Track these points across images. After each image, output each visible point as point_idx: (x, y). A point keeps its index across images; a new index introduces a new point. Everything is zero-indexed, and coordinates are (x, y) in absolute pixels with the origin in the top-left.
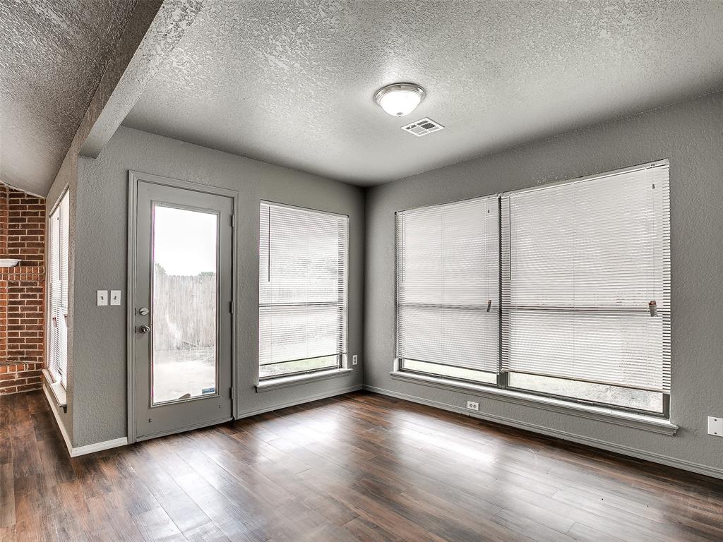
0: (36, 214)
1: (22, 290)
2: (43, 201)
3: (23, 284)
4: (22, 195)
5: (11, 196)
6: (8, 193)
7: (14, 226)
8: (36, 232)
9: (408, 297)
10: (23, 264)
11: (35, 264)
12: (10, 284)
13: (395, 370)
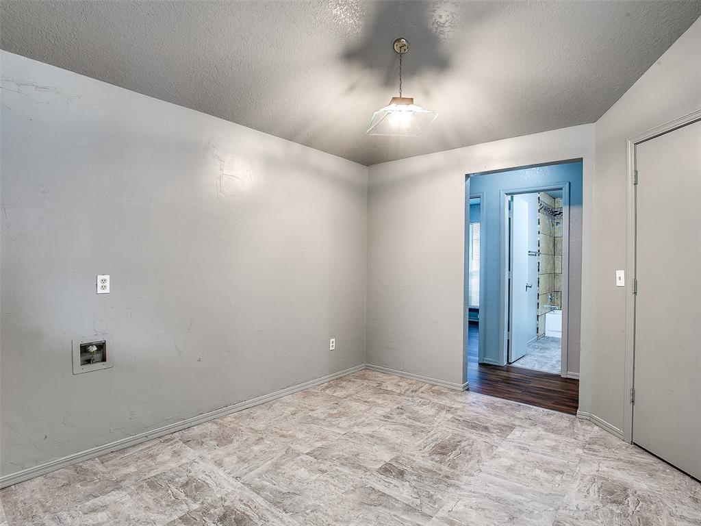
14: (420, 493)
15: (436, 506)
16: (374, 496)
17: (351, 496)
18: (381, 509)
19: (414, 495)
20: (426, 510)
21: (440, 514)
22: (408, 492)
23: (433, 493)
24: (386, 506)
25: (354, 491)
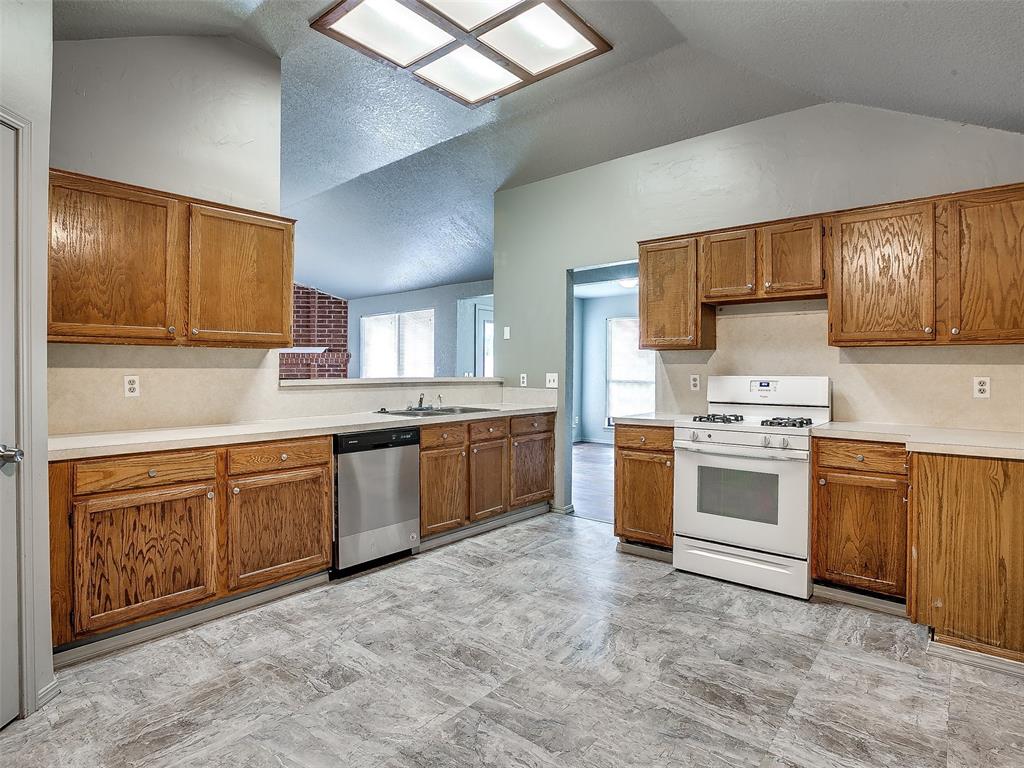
0: (340, 312)
1: (329, 371)
2: (345, 303)
3: (329, 366)
4: (329, 298)
5: (319, 298)
6: (317, 296)
7: (322, 321)
8: (340, 326)
9: (614, 375)
10: (330, 351)
11: (339, 351)
12: (319, 366)
13: (606, 426)
14: (473, 740)
15: (458, 720)
16: (546, 734)
17: (584, 735)
18: (537, 716)
19: (484, 737)
20: (475, 714)
21: (457, 710)
22: (491, 743)
23: (452, 742)
24: (530, 719)
25: (580, 744)
